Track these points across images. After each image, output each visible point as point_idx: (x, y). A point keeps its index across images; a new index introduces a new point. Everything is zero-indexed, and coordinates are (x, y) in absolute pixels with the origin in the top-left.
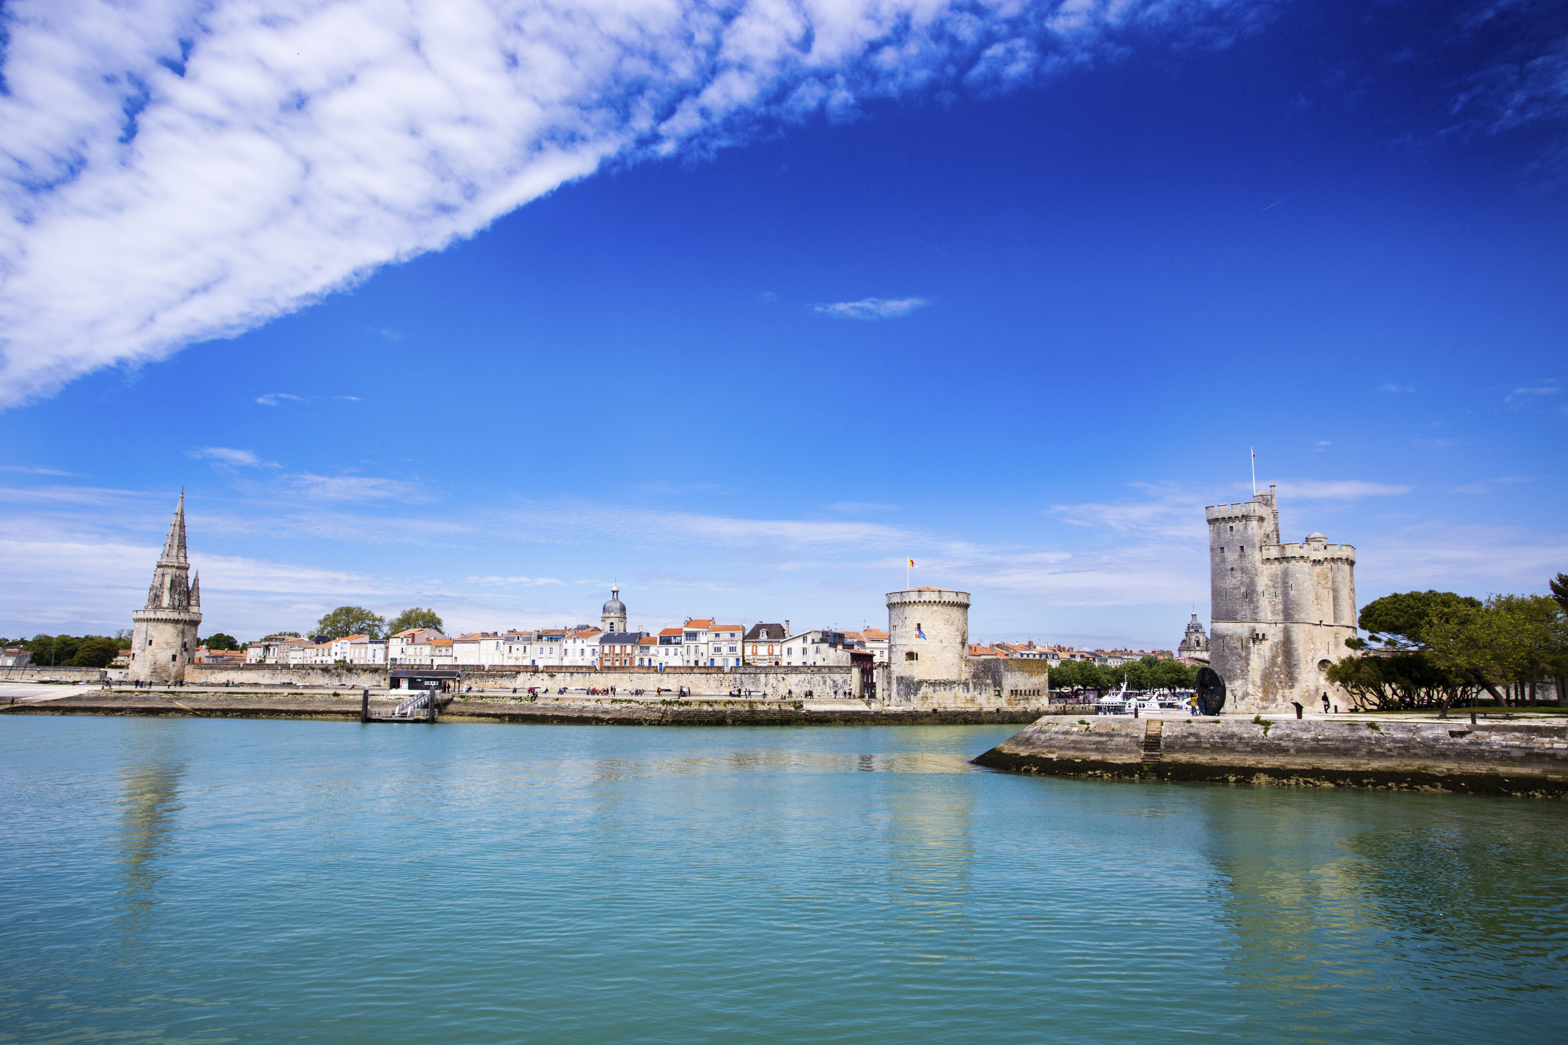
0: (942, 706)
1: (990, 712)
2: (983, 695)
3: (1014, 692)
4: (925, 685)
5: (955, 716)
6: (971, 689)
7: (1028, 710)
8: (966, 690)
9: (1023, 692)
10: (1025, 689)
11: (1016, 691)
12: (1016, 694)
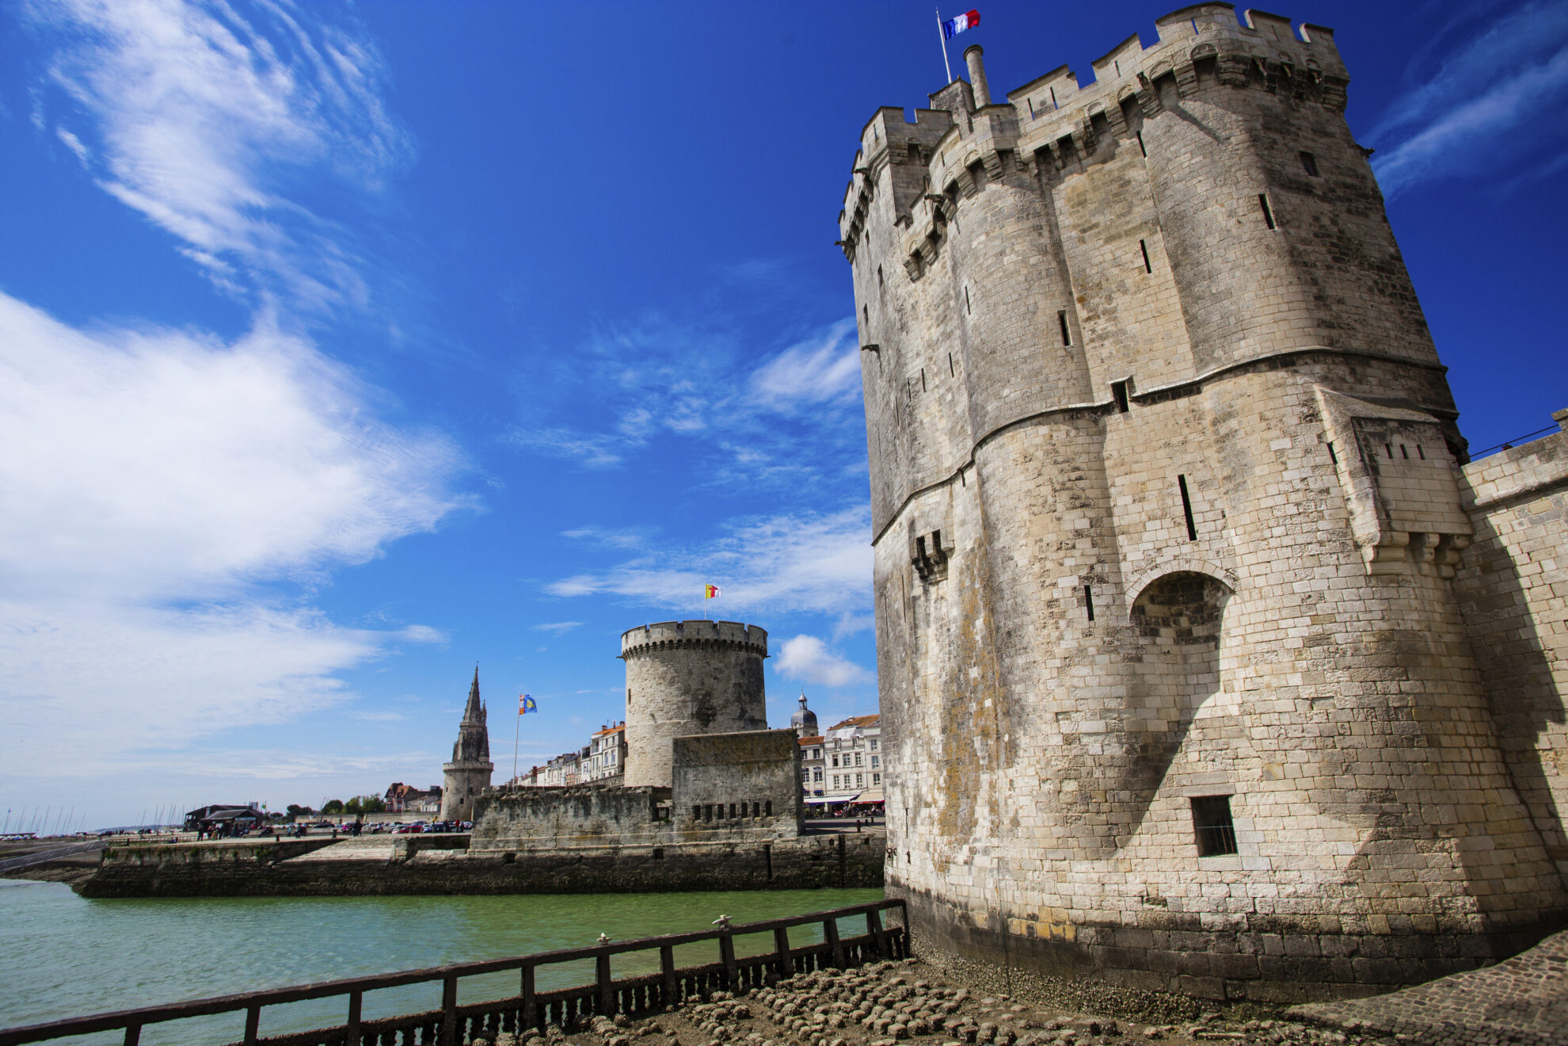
0: (526, 847)
1: (640, 859)
2: (624, 821)
3: (703, 811)
4: (493, 805)
5: (551, 868)
6: (595, 810)
7: (738, 850)
8: (582, 812)
9: (726, 810)
10: (733, 800)
11: (709, 807)
12: (709, 818)
